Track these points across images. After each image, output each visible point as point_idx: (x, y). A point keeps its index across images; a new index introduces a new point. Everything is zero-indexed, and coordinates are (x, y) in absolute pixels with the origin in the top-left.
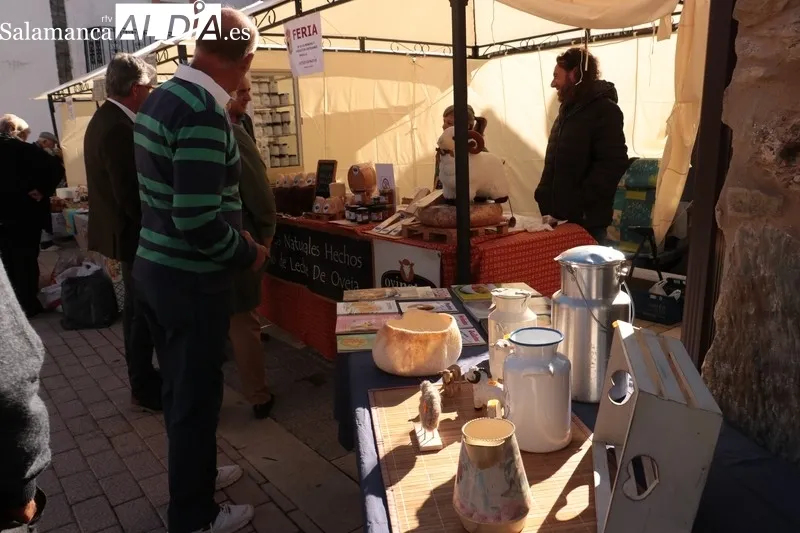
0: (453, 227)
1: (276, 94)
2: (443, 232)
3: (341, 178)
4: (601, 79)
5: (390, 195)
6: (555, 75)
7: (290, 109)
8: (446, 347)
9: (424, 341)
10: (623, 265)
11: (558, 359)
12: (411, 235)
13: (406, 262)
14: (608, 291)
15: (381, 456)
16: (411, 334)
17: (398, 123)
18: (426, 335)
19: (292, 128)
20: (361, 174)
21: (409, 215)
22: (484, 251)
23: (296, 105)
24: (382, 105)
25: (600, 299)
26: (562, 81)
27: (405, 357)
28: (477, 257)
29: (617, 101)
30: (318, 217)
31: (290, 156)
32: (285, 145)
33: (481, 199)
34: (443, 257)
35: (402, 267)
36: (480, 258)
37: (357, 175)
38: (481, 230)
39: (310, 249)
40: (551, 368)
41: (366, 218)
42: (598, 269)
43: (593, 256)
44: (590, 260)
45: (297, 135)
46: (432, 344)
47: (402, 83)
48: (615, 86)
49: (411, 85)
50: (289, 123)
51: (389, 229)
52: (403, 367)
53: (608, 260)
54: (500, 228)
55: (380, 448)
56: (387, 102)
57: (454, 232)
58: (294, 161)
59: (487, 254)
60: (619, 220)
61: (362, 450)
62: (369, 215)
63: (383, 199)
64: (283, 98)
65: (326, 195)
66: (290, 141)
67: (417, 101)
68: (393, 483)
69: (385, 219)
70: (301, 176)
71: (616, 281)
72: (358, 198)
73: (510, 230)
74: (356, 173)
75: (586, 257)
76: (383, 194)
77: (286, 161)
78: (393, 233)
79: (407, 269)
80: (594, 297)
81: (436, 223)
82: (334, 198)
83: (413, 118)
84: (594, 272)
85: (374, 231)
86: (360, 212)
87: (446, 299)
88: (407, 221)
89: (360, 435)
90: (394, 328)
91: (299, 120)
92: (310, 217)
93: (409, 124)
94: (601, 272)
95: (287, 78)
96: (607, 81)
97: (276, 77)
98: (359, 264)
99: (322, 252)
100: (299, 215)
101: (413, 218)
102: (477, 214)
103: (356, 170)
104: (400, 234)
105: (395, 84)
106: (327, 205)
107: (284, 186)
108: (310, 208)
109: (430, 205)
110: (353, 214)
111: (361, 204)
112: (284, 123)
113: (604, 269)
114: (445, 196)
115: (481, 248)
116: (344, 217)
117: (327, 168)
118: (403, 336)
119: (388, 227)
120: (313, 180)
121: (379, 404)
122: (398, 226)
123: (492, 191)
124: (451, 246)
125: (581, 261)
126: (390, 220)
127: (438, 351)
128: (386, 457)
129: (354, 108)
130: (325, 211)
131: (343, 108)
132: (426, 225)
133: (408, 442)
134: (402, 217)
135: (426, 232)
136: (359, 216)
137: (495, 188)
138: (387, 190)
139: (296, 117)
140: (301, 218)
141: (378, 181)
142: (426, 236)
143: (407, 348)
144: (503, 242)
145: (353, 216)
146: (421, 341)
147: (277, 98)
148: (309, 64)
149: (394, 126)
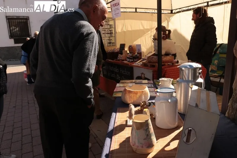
0: (157, 63)
1: (109, 25)
2: (154, 64)
3: (126, 49)
4: (209, 16)
5: (140, 54)
6: (193, 16)
7: (113, 29)
8: (143, 96)
9: (136, 93)
10: (200, 69)
11: (173, 98)
12: (145, 65)
13: (143, 73)
14: (195, 77)
15: (115, 127)
16: (132, 91)
17: (147, 34)
18: (137, 91)
19: (113, 35)
20: (132, 47)
21: (145, 59)
22: (166, 70)
23: (115, 28)
24: (142, 28)
25: (192, 80)
26: (195, 18)
27: (130, 98)
28: (164, 72)
29: (214, 23)
30: (119, 60)
31: (113, 43)
32: (111, 40)
33: (167, 54)
34: (153, 72)
35: (141, 75)
36: (165, 73)
37: (131, 48)
38: (166, 64)
39: (116, 70)
40: (170, 101)
41: (132, 60)
42: (191, 70)
43: (190, 66)
44: (188, 67)
45: (115, 37)
46: (139, 94)
47: (148, 22)
48: (214, 19)
49: (151, 22)
50: (112, 33)
51: (139, 64)
52: (129, 101)
53: (195, 67)
54: (173, 63)
55: (115, 124)
56: (143, 27)
57: (157, 64)
58: (114, 44)
59: (167, 71)
60: (217, 64)
61: (110, 125)
62: (133, 59)
63: (138, 55)
64: (111, 26)
65: (122, 54)
66: (113, 38)
67: (153, 27)
68: (115, 134)
69: (138, 61)
70: (115, 49)
71: (198, 74)
72: (131, 55)
73: (176, 64)
74: (131, 47)
75: (187, 66)
76: (138, 53)
77: (111, 44)
78: (140, 65)
79: (143, 76)
80: (190, 79)
81: (152, 61)
82: (124, 55)
83: (151, 32)
84: (190, 71)
85: (134, 64)
86: (131, 59)
87: (151, 84)
88: (144, 61)
89: (111, 120)
90: (127, 89)
91: (115, 32)
92: (117, 60)
93: (150, 34)
94: (193, 71)
95: (112, 20)
96: (211, 17)
97: (110, 20)
98: (129, 74)
99: (120, 71)
100: (114, 60)
101: (146, 60)
102: (165, 59)
103: (131, 46)
104: (142, 65)
105: (146, 22)
106: (122, 57)
107: (110, 51)
108: (117, 58)
109: (151, 56)
110: (129, 59)
111: (131, 56)
112: (111, 33)
113: (194, 70)
114: (156, 53)
115: (165, 69)
116: (126, 61)
117: (123, 46)
118: (130, 92)
119: (138, 63)
120: (119, 50)
121: (119, 112)
122: (141, 63)
123: (171, 52)
124: (156, 68)
125: (185, 67)
126: (139, 61)
127: (140, 97)
128: (116, 127)
129: (133, 29)
130: (121, 59)
131: (130, 29)
132: (149, 62)
133: (125, 123)
134: (143, 60)
135: (149, 64)
136: (130, 60)
137: (172, 51)
138: (139, 52)
139: (114, 31)
140: (114, 61)
141: (137, 50)
142: (149, 66)
143: (131, 95)
144: (173, 68)
145: (128, 60)
146: (135, 93)
147: (109, 26)
148: (117, 15)
149: (145, 35)
